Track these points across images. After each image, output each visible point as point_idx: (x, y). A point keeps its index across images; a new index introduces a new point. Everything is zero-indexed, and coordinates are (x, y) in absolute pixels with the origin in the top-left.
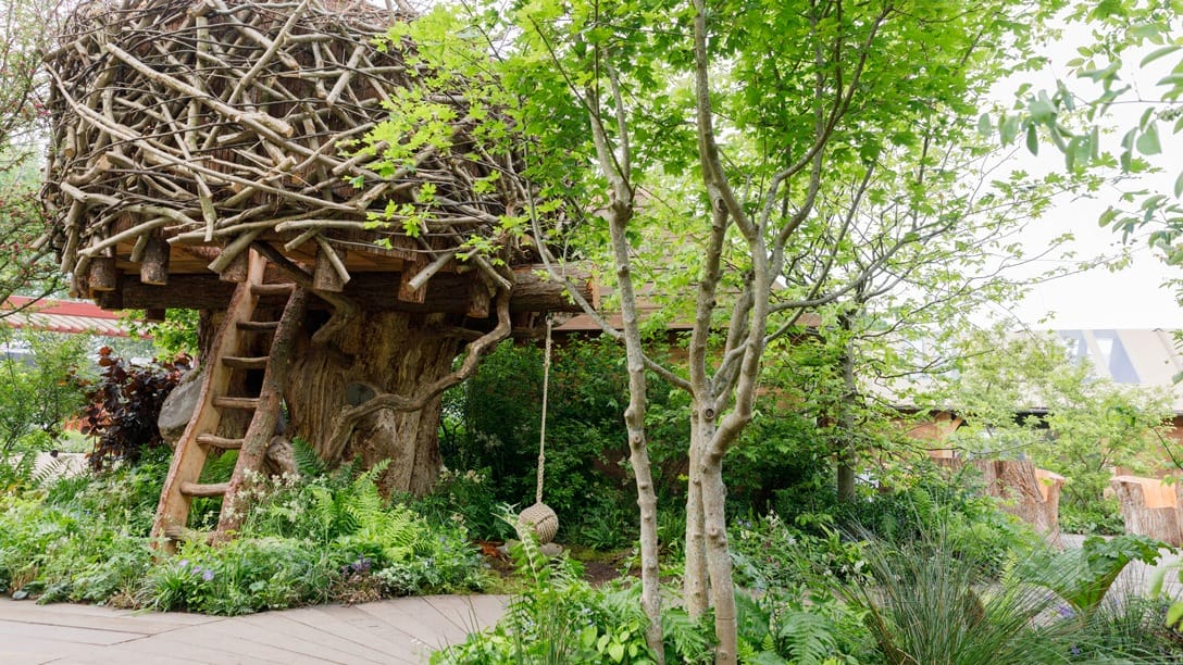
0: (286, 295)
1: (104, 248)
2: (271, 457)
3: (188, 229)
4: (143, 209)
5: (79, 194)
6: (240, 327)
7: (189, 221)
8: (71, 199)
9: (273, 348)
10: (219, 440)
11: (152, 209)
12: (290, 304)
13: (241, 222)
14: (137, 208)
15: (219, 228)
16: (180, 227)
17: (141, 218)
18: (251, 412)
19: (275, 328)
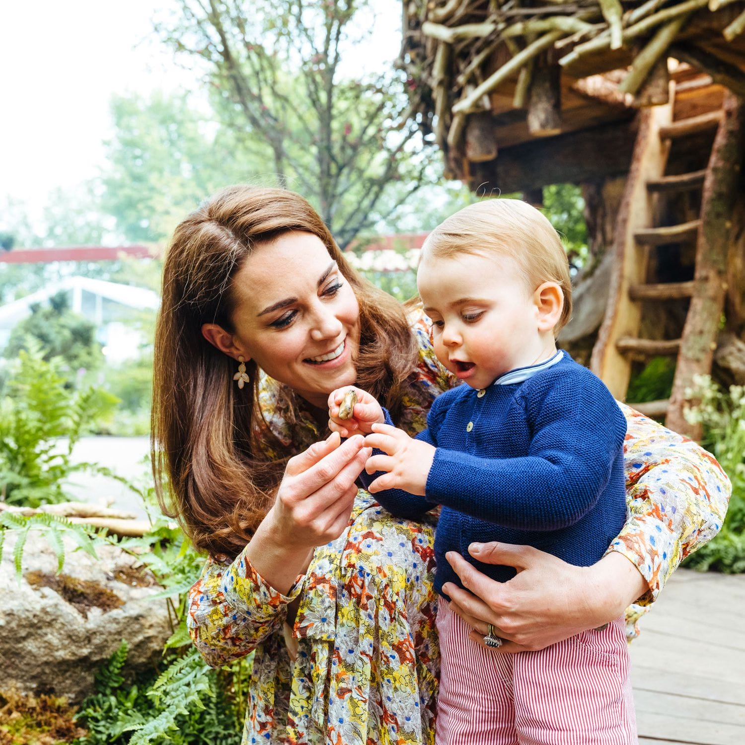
0: (711, 129)
1: (480, 98)
2: (721, 363)
3: (585, 39)
4: (524, 29)
5: (445, 33)
6: (651, 188)
7: (585, 28)
8: (436, 42)
9: (705, 207)
10: (646, 343)
11: (536, 25)
12: (720, 140)
13: (657, 10)
14: (517, 29)
15: (628, 25)
16: (576, 38)
17: (521, 42)
18: (685, 302)
19: (702, 180)
